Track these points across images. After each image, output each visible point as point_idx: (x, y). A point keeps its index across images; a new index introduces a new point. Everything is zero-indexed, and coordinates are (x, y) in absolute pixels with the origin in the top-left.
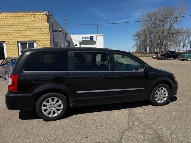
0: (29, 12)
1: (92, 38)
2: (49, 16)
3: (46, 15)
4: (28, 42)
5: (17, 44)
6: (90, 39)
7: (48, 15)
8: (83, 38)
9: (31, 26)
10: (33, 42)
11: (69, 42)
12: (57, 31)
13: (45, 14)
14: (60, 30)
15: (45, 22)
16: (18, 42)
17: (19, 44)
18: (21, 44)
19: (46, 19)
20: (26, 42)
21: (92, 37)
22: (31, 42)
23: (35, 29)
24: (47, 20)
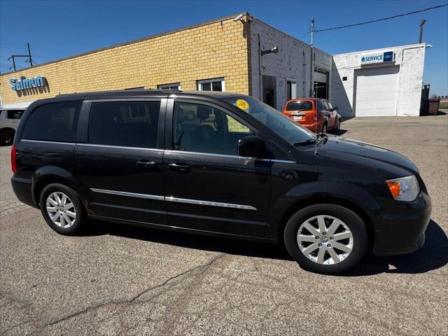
0: (214, 20)
1: (389, 57)
2: (249, 21)
3: (242, 21)
4: (213, 81)
5: (195, 85)
6: (382, 61)
7: (245, 21)
8: (363, 60)
9: (217, 49)
10: (219, 80)
11: (328, 73)
12: (270, 51)
13: (239, 19)
14: (275, 48)
15: (239, 37)
16: (197, 81)
17: (200, 86)
18: (203, 85)
19: (242, 29)
20: (208, 81)
21: (391, 53)
22: (216, 80)
23: (223, 54)
24: (244, 30)
